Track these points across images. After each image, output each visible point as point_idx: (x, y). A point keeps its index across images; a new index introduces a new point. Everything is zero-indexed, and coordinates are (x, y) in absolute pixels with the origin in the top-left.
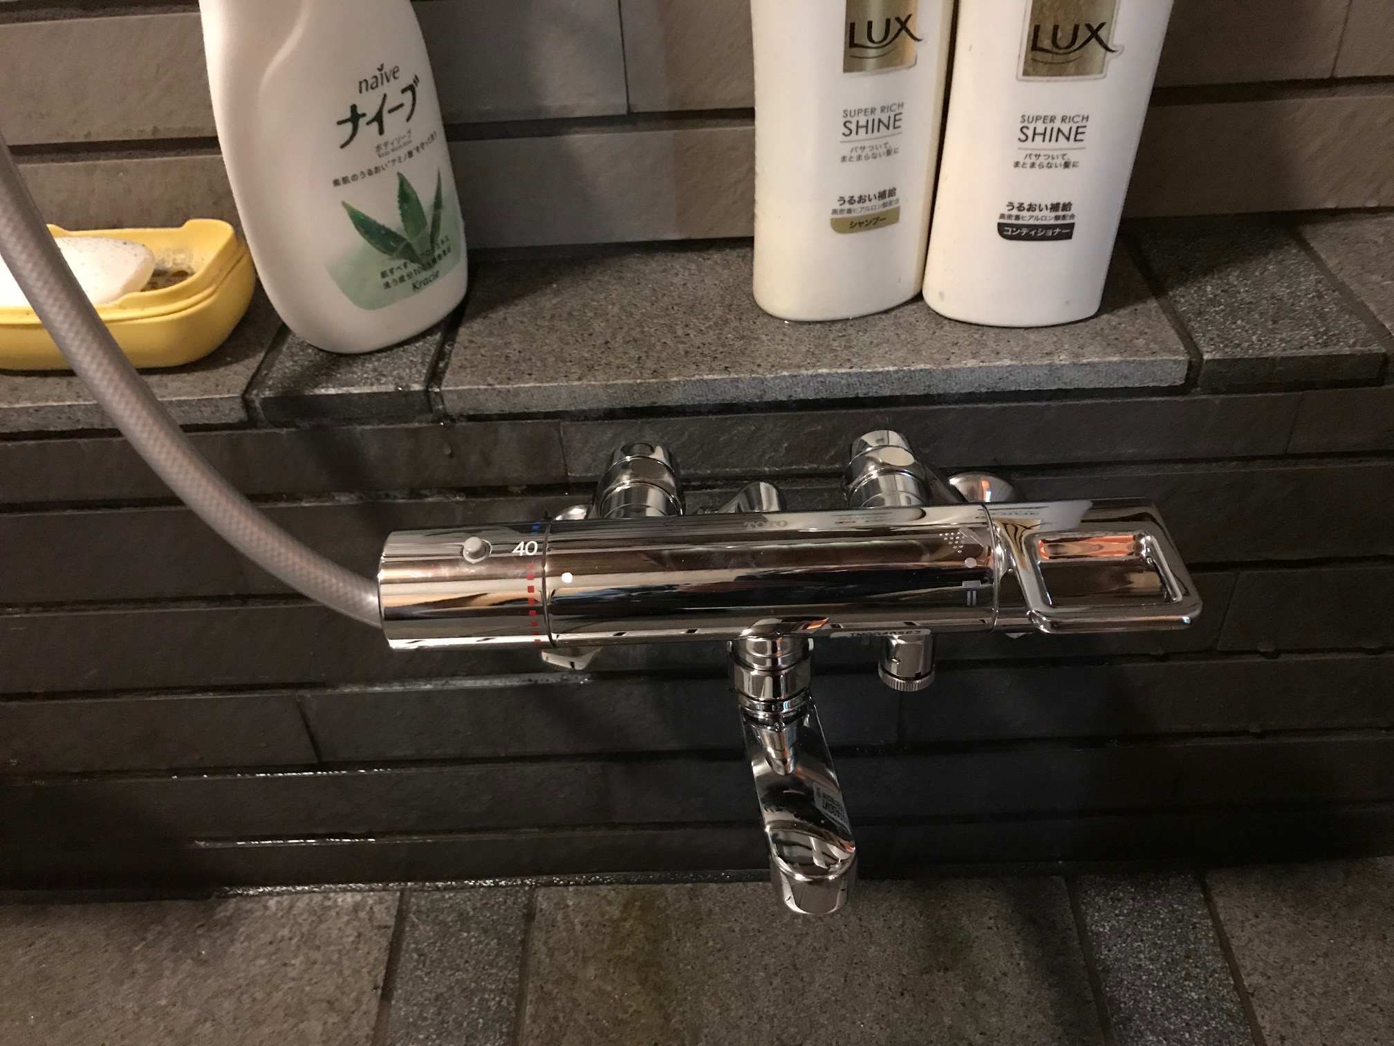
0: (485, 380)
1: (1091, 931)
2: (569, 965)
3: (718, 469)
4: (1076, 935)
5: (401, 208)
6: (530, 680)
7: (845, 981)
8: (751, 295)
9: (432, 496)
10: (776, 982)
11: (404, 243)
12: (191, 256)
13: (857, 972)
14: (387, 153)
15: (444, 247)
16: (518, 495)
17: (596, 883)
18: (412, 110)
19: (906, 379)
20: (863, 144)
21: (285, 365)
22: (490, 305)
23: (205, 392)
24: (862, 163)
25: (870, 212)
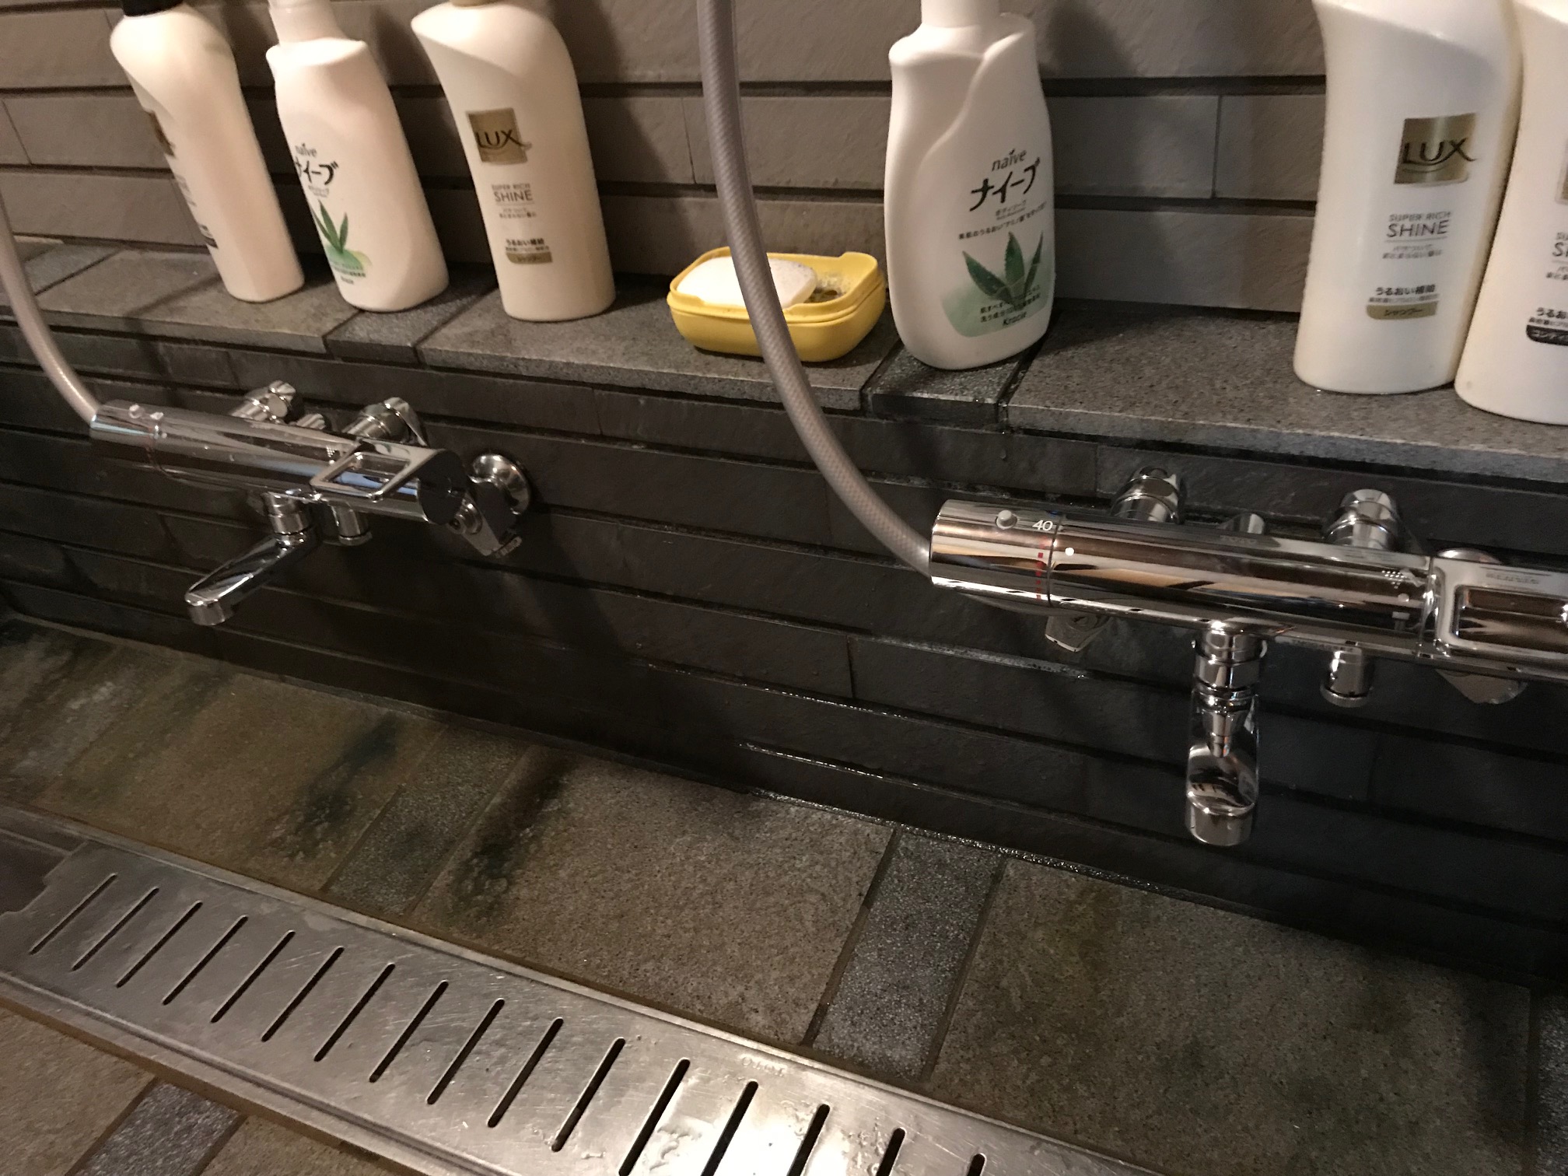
0: (1044, 402)
1: (1545, 1045)
2: (1022, 924)
3: (1228, 507)
4: (1526, 1043)
5: (1006, 260)
6: (1035, 666)
7: (1271, 1010)
8: (1291, 363)
9: (984, 491)
10: (1204, 991)
11: (1002, 288)
12: (842, 280)
13: (1286, 1006)
14: (1004, 217)
15: (1035, 294)
16: (1053, 502)
17: (1061, 868)
18: (1030, 186)
19: (1412, 453)
20: (1406, 244)
21: (896, 371)
22: (1065, 345)
23: (834, 384)
24: (1403, 260)
25: (1407, 304)
